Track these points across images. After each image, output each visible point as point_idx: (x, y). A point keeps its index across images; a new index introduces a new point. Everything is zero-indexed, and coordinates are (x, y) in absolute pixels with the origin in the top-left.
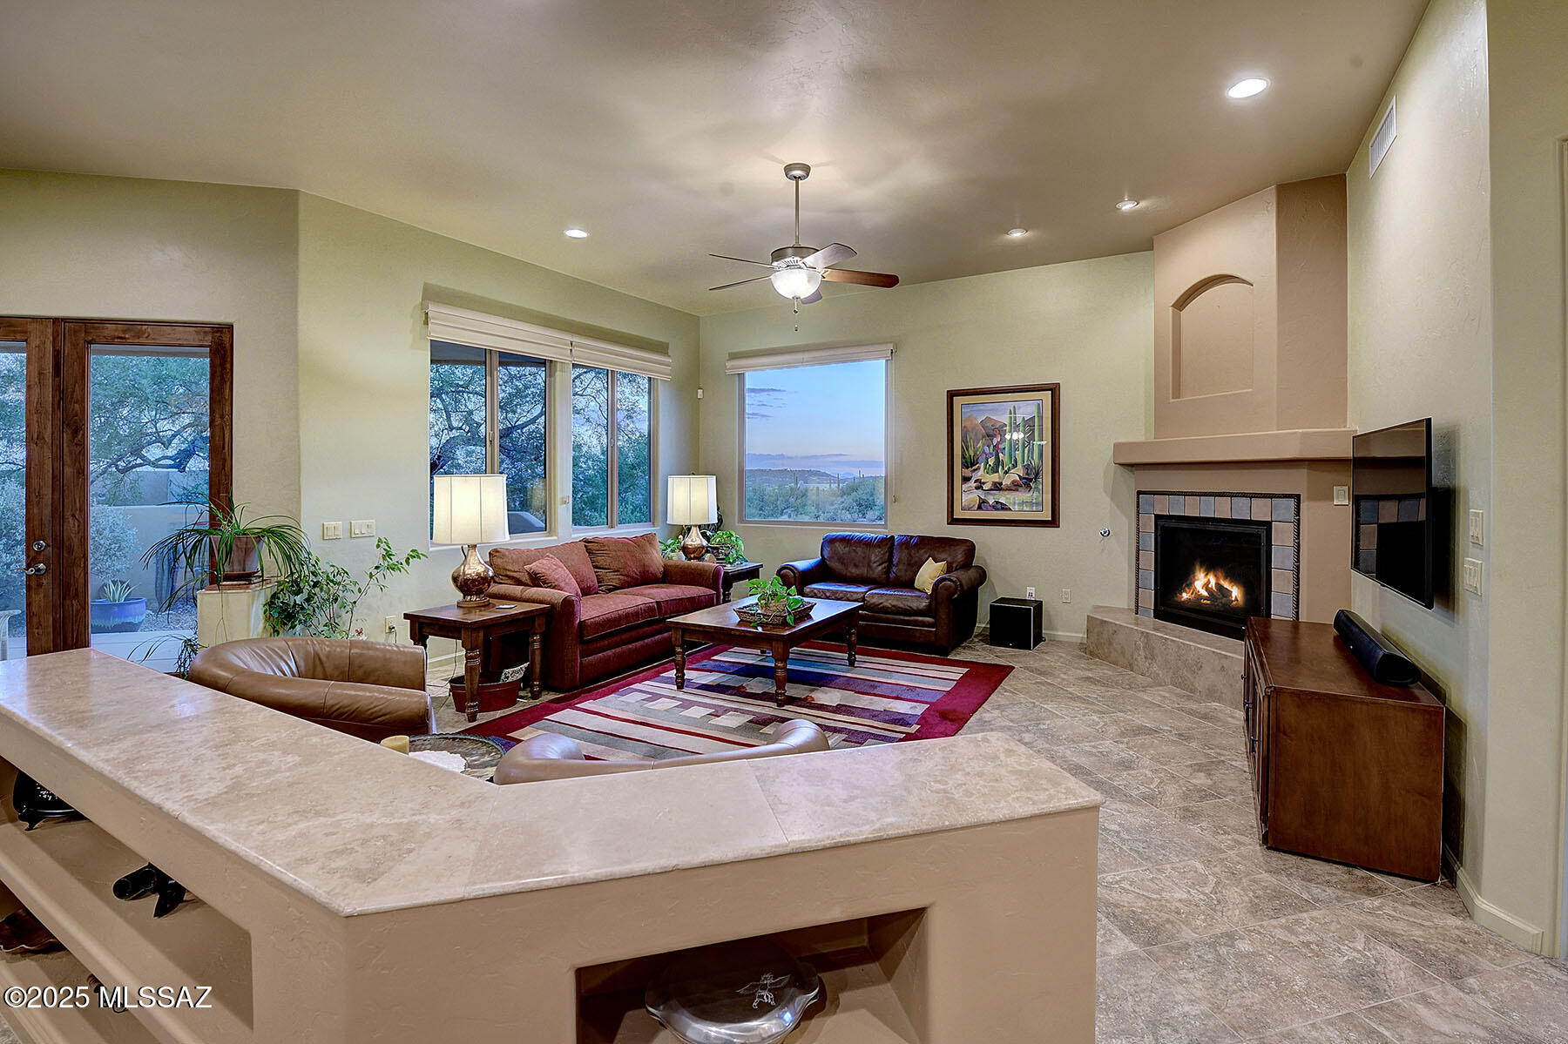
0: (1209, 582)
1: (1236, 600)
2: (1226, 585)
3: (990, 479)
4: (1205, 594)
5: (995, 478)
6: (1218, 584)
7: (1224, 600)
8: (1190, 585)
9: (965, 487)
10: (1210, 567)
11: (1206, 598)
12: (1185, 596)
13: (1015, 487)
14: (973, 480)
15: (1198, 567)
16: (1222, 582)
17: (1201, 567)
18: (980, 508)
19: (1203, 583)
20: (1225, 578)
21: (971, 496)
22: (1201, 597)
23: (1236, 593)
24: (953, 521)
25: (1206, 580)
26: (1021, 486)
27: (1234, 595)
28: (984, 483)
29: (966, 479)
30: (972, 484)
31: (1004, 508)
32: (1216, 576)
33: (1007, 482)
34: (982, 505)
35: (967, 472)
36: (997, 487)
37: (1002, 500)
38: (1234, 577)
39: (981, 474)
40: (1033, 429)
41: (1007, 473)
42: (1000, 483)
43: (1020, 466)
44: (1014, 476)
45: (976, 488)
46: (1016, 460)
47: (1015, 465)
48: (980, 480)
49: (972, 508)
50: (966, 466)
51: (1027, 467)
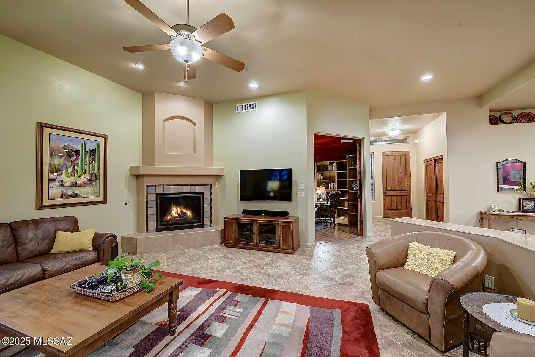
0: (178, 211)
1: (189, 216)
2: (185, 211)
3: (68, 181)
4: (177, 215)
5: (73, 179)
6: (181, 211)
7: (185, 217)
8: (170, 213)
9: (51, 185)
10: (178, 205)
11: (177, 217)
12: (169, 218)
13: (85, 184)
15: (173, 206)
16: (183, 210)
17: (174, 205)
18: (62, 197)
19: (175, 211)
20: (184, 209)
21: (55, 191)
22: (176, 217)
23: (189, 213)
24: (41, 207)
25: (177, 210)
26: (88, 184)
28: (65, 183)
29: (51, 180)
30: (57, 183)
31: (75, 196)
32: (180, 208)
33: (80, 182)
34: (64, 196)
35: (53, 176)
36: (74, 185)
38: (187, 207)
39: (63, 177)
40: (94, 155)
41: (80, 177)
42: (76, 183)
43: (87, 174)
44: (84, 178)
45: (60, 186)
46: (85, 170)
47: (84, 173)
48: (62, 181)
49: (54, 198)
50: (51, 172)
51: (91, 174)
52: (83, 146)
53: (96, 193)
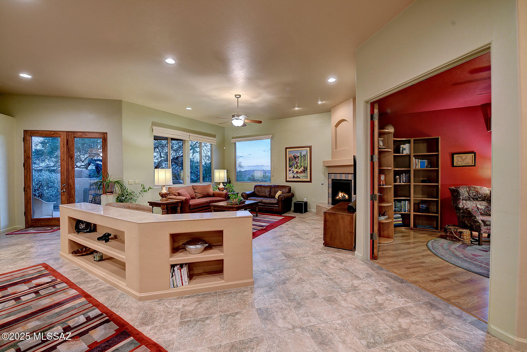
2: (345, 195)
3: (295, 170)
4: (341, 197)
5: (297, 170)
6: (343, 195)
7: (344, 198)
8: (338, 195)
10: (342, 192)
12: (337, 198)
13: (301, 172)
14: (291, 171)
15: (340, 192)
18: (293, 178)
19: (341, 195)
20: (345, 194)
21: (291, 175)
22: (340, 198)
23: (347, 196)
24: (287, 181)
26: (303, 172)
27: (346, 197)
29: (290, 170)
30: (291, 172)
31: (297, 177)
32: (343, 193)
33: (299, 171)
34: (294, 177)
35: (290, 169)
36: (297, 172)
37: (298, 176)
38: (346, 194)
39: (293, 169)
40: (305, 157)
41: (299, 169)
42: (298, 172)
43: (302, 167)
44: (301, 170)
45: (292, 173)
46: (301, 166)
47: (301, 167)
48: (293, 171)
49: (291, 178)
50: (290, 167)
51: (304, 167)
52: (301, 153)
53: (307, 177)
